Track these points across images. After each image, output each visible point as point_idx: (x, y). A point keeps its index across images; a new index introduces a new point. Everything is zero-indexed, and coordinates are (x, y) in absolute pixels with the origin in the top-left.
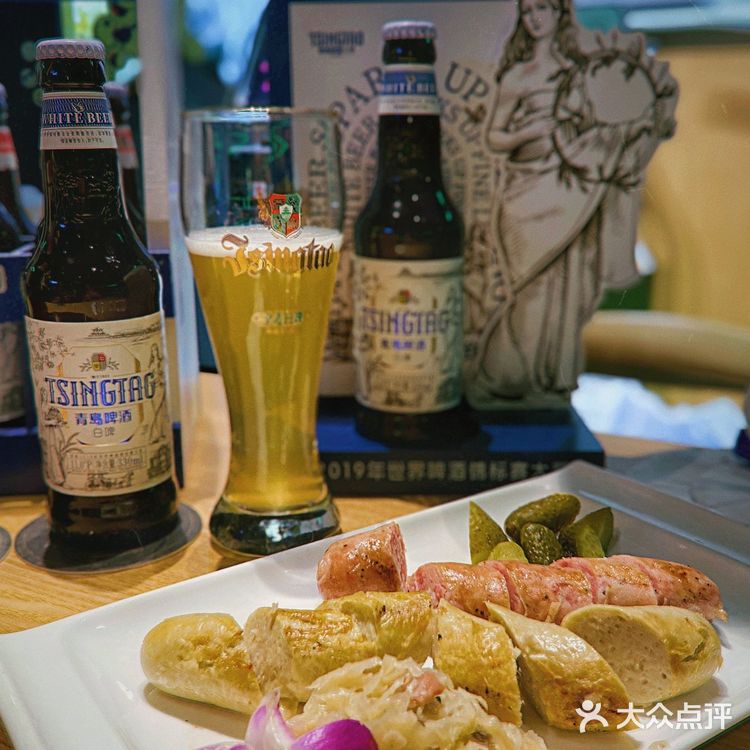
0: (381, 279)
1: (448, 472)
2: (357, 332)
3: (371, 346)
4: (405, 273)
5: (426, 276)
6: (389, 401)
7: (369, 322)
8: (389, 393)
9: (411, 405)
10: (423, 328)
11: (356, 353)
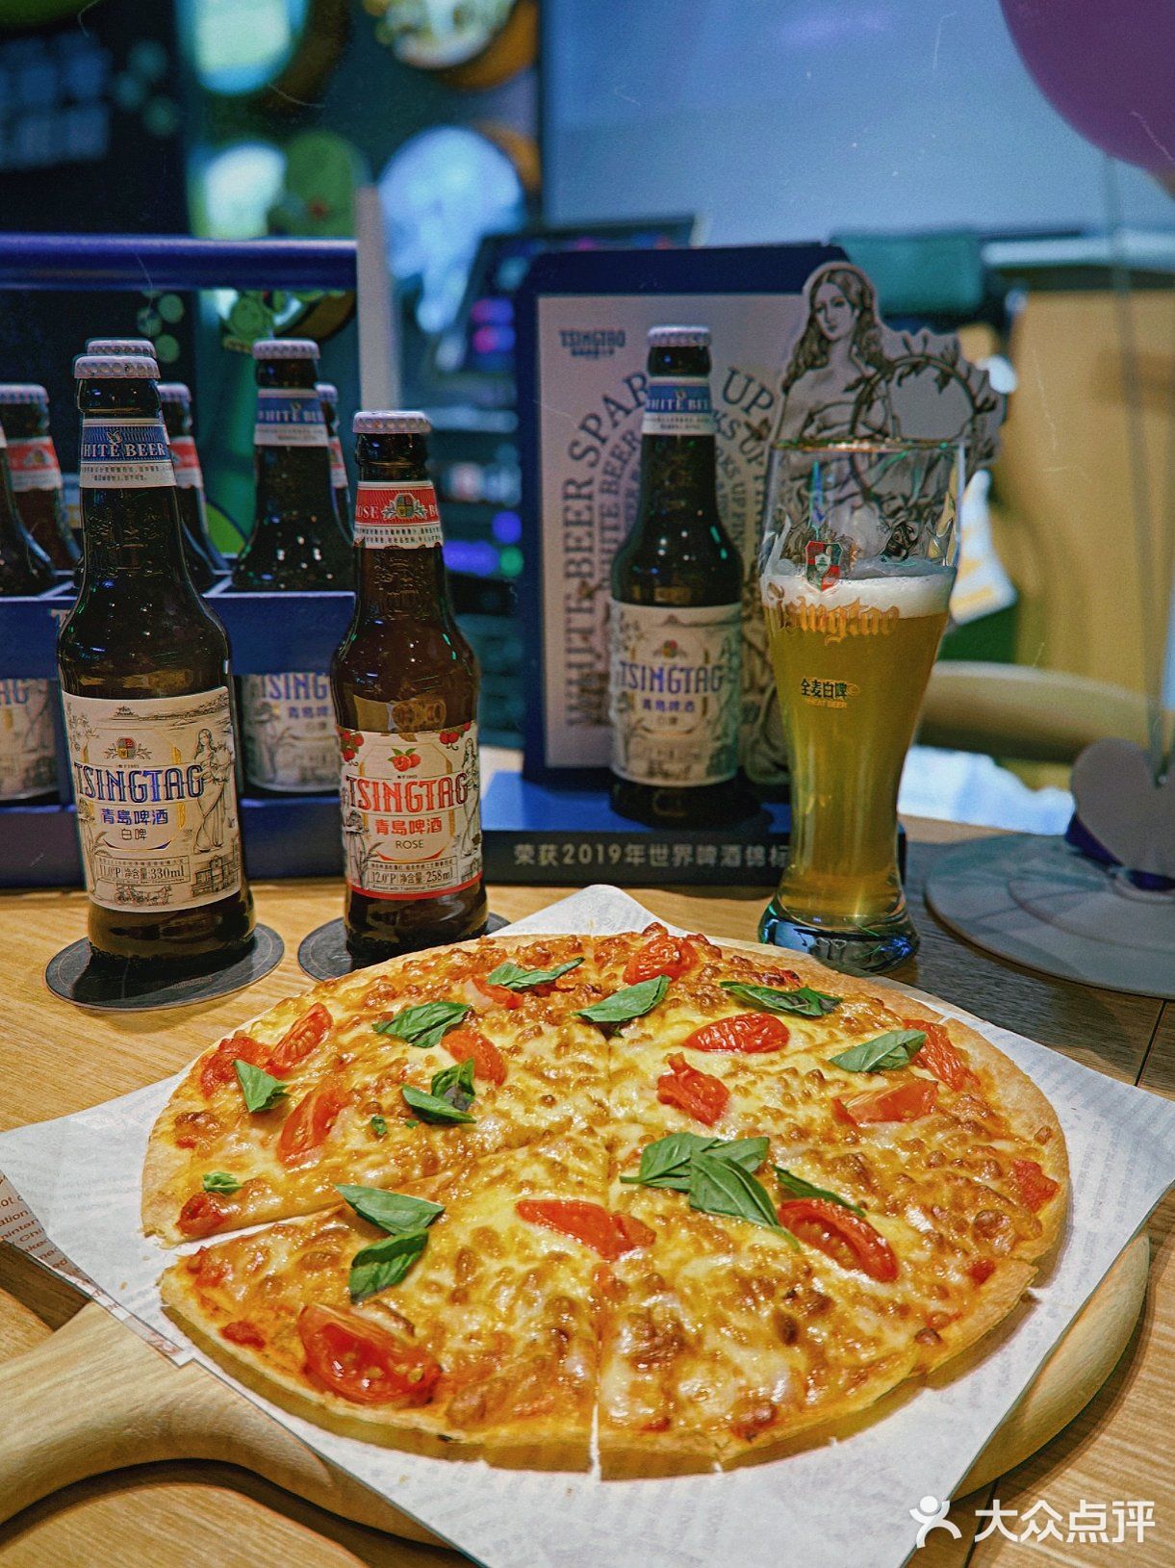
0: (644, 627)
1: (719, 857)
2: (614, 690)
3: (631, 707)
4: (672, 621)
5: (696, 625)
6: (651, 773)
7: (629, 678)
8: (651, 763)
9: (678, 778)
10: (693, 687)
11: (613, 714)
